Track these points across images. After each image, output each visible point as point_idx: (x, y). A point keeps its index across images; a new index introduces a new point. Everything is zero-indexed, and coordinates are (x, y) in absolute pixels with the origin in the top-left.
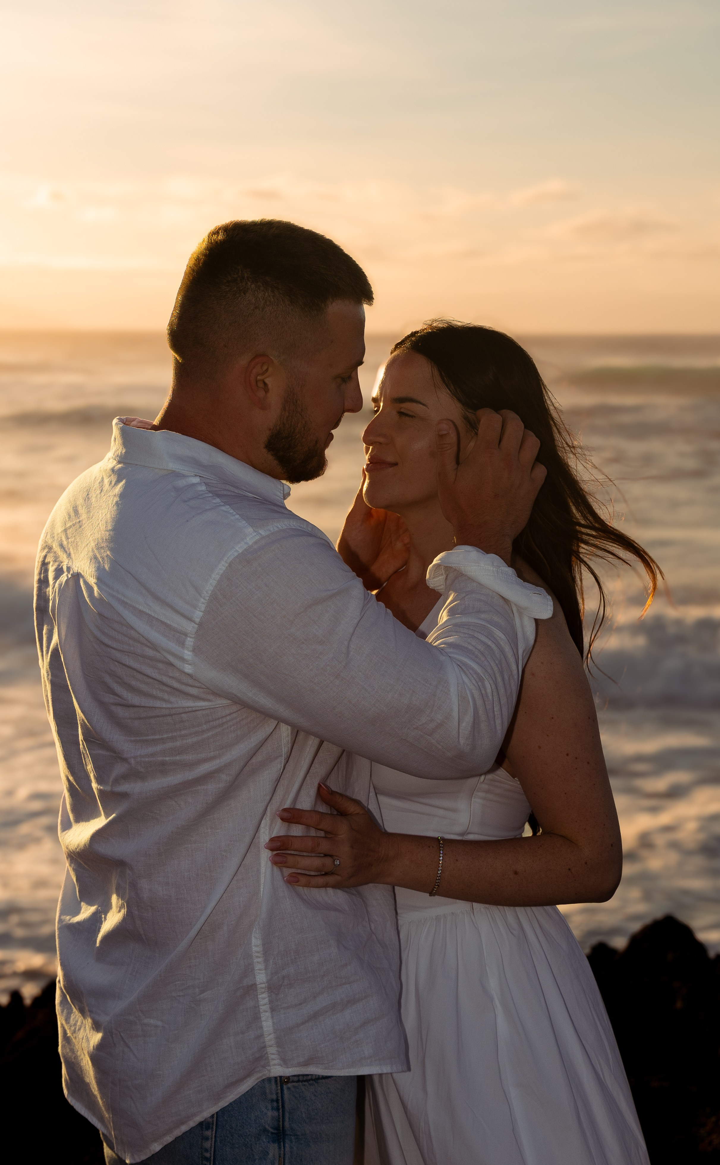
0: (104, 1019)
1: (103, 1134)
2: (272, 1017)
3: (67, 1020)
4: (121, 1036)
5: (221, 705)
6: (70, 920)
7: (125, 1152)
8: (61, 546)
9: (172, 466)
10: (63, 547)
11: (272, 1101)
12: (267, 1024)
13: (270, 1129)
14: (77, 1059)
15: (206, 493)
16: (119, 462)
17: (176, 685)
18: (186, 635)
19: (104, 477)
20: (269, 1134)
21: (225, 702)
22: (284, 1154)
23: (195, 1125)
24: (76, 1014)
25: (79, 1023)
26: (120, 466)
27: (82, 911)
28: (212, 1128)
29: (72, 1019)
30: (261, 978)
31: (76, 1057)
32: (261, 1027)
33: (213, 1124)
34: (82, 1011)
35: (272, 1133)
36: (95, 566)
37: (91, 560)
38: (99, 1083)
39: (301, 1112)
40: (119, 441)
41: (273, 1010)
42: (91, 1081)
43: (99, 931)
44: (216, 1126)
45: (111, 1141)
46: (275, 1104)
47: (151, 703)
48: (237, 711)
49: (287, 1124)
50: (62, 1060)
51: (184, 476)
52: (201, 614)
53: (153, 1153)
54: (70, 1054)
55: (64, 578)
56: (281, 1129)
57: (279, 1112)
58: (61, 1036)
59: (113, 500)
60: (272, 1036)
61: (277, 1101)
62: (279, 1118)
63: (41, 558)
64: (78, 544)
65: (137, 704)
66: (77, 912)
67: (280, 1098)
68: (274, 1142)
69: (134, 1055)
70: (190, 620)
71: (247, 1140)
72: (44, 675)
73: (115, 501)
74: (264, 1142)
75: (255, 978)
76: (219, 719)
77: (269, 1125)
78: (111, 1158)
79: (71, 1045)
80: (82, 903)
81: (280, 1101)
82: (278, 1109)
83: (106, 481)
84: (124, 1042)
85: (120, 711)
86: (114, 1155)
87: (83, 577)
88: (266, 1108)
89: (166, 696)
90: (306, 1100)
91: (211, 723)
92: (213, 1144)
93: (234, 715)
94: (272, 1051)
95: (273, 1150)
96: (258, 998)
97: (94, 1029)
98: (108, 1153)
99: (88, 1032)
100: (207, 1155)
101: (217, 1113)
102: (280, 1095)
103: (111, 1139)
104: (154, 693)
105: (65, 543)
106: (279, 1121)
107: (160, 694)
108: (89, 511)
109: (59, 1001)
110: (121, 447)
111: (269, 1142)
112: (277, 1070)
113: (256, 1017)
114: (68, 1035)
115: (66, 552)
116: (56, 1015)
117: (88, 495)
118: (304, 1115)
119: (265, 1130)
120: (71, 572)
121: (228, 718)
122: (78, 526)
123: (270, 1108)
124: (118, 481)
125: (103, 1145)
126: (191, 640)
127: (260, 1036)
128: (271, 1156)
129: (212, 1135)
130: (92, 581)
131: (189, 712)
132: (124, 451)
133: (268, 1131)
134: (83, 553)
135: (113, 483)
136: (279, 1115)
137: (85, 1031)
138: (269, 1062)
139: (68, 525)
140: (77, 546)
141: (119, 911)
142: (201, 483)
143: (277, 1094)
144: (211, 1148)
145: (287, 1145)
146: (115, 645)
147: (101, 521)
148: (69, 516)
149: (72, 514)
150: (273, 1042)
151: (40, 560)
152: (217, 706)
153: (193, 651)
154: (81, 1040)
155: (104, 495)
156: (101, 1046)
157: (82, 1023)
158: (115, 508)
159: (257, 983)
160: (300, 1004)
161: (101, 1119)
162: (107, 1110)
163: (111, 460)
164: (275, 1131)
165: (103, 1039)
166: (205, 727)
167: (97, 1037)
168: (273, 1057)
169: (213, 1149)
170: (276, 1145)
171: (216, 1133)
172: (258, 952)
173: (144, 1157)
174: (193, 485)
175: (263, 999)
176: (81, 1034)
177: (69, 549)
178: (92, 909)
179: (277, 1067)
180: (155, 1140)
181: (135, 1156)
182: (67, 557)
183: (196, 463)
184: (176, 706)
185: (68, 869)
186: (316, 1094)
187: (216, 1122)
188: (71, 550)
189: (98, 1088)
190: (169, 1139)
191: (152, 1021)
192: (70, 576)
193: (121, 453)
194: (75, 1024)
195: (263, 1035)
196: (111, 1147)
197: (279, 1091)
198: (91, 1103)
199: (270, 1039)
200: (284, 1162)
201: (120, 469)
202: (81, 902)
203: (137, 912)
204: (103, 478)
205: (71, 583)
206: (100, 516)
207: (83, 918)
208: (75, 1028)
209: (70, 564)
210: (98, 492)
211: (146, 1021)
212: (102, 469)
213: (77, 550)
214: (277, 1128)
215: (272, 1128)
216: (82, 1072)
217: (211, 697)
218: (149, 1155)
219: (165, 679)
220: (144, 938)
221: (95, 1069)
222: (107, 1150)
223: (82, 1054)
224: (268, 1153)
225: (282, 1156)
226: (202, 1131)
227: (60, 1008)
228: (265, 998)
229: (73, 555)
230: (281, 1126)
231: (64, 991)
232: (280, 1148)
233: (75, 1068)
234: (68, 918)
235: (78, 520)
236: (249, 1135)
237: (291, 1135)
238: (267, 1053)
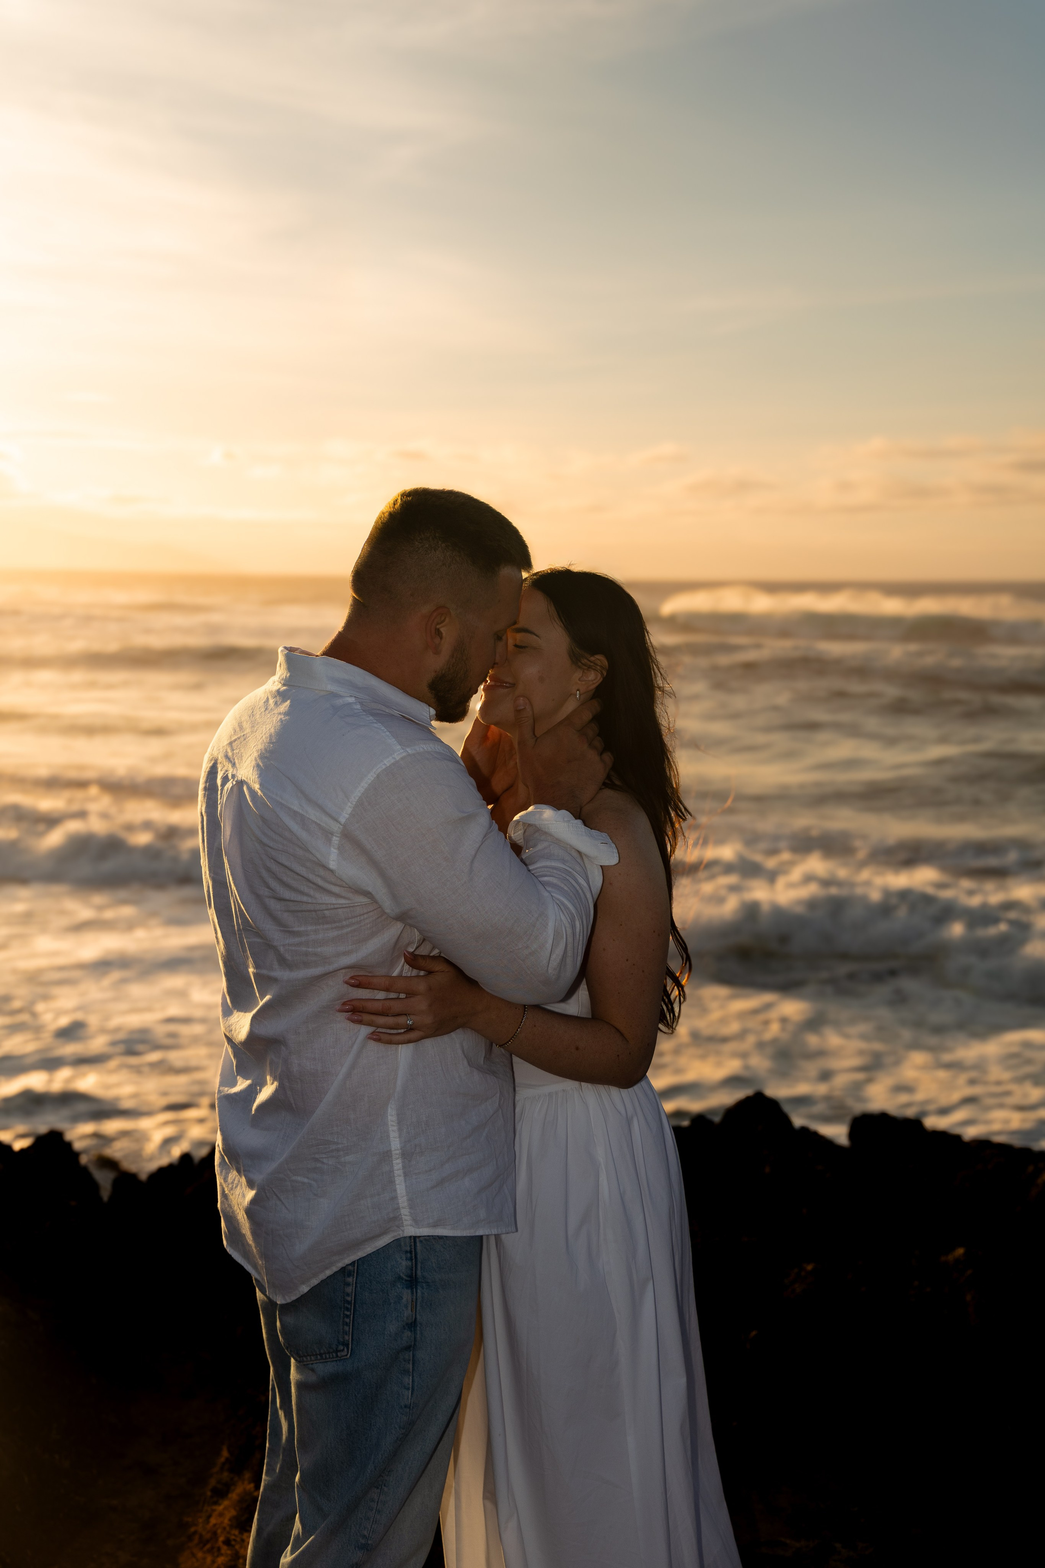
0: (258, 1178)
1: (256, 1280)
2: (405, 1181)
3: (225, 1180)
4: (273, 1191)
5: (359, 904)
6: (228, 1091)
7: (276, 1295)
8: (227, 757)
9: (331, 687)
10: (228, 757)
11: (406, 1252)
12: (401, 1188)
13: (404, 1277)
14: (234, 1213)
15: (361, 712)
16: (284, 685)
17: (320, 882)
18: (332, 834)
19: (270, 697)
20: (404, 1281)
21: (363, 901)
22: (416, 1299)
23: (337, 1270)
24: (233, 1174)
25: (236, 1182)
26: (285, 688)
27: (238, 1084)
28: (353, 1275)
29: (229, 1178)
30: (395, 1144)
31: (233, 1212)
32: (395, 1190)
33: (354, 1272)
34: (239, 1171)
35: (406, 1280)
36: (257, 774)
37: (254, 767)
38: (254, 1233)
39: (432, 1262)
40: (284, 666)
41: (406, 1175)
42: (246, 1232)
43: (254, 1101)
44: (357, 1274)
45: (263, 1286)
46: (409, 1255)
47: (299, 898)
48: (373, 910)
49: (419, 1273)
50: (221, 1215)
51: (341, 696)
52: (347, 816)
53: (302, 1293)
54: (228, 1209)
55: (229, 785)
56: (414, 1277)
57: (412, 1262)
58: (220, 1194)
59: (277, 718)
60: (405, 1198)
61: (411, 1252)
62: (412, 1267)
63: (208, 768)
64: (242, 755)
65: (288, 898)
66: (234, 1084)
67: (413, 1250)
68: (407, 1288)
69: (286, 1207)
70: (336, 820)
71: (384, 1286)
72: (205, 872)
73: (279, 718)
74: (398, 1288)
75: (390, 1144)
76: (357, 917)
77: (403, 1273)
78: (263, 1302)
79: (228, 1202)
80: (238, 1077)
81: (413, 1253)
82: (411, 1259)
83: (271, 701)
84: (276, 1195)
85: (273, 905)
86: (266, 1299)
87: (247, 783)
88: (401, 1258)
89: (312, 893)
90: (436, 1252)
91: (350, 920)
92: (354, 1290)
93: (371, 914)
94: (405, 1212)
95: (407, 1295)
96: (392, 1164)
97: (249, 1187)
98: (260, 1297)
99: (244, 1189)
100: (349, 1299)
101: (358, 1260)
102: (413, 1247)
103: (263, 1284)
104: (302, 889)
105: (230, 754)
106: (412, 1270)
107: (306, 890)
108: (253, 726)
109: (218, 1163)
110: (286, 672)
111: (403, 1288)
112: (410, 1231)
113: (391, 1182)
114: (226, 1192)
115: (231, 762)
116: (216, 1175)
117: (253, 712)
118: (434, 1265)
119: (400, 1278)
120: (236, 779)
121: (365, 916)
122: (242, 739)
123: (404, 1259)
124: (284, 701)
125: (255, 1290)
126: (337, 839)
127: (394, 1198)
128: (404, 1300)
129: (353, 1281)
130: (256, 787)
131: (331, 909)
132: (288, 675)
133: (402, 1279)
134: (246, 763)
135: (279, 703)
136: (412, 1265)
137: (242, 1189)
138: (403, 1223)
139: (233, 739)
140: (242, 756)
141: (273, 1083)
142: (356, 702)
143: (411, 1246)
144: (352, 1293)
145: (419, 1291)
146: (271, 844)
147: (265, 734)
148: (235, 731)
149: (238, 729)
150: (406, 1204)
151: (207, 770)
152: (356, 904)
153: (339, 849)
154: (237, 1196)
155: (269, 713)
156: (253, 1201)
157: (239, 1181)
158: (279, 724)
159: (393, 1149)
160: (430, 1171)
161: (255, 1267)
162: (261, 1258)
163: (277, 683)
164: (409, 1279)
165: (256, 1195)
166: (344, 923)
167: (251, 1194)
168: (406, 1218)
169: (354, 1293)
170: (409, 1291)
171: (356, 1280)
172: (393, 1121)
173: (294, 1298)
174: (350, 704)
175: (398, 1164)
176: (238, 1191)
177: (234, 759)
178: (249, 1082)
179: (410, 1227)
180: (303, 1283)
181: (286, 1297)
182: (232, 767)
183: (352, 685)
184: (320, 901)
185: (226, 1046)
186: (445, 1246)
187: (357, 1270)
188: (236, 761)
189: (253, 1238)
190: (315, 1282)
191: (299, 1178)
192: (234, 783)
193: (286, 677)
194: (233, 1183)
195: (397, 1197)
196: (263, 1291)
197: (413, 1244)
198: (247, 1254)
199: (403, 1201)
200: (416, 1306)
201: (285, 691)
202: (237, 1075)
203: (288, 1084)
204: (268, 699)
205: (235, 789)
206: (264, 730)
207: (240, 1089)
208: (233, 1186)
209: (235, 772)
210: (263, 710)
211: (294, 1178)
212: (267, 690)
213: (242, 760)
214: (410, 1276)
215: (407, 1276)
216: (238, 1224)
217: (350, 895)
218: (298, 1296)
219: (311, 877)
220: (294, 1106)
221: (250, 1221)
222: (259, 1295)
223: (238, 1209)
224: (402, 1297)
225: (414, 1300)
226: (345, 1277)
227: (219, 1169)
228: (399, 1164)
229: (237, 765)
230: (414, 1275)
231: (223, 1153)
232: (412, 1293)
233: (232, 1220)
234: (226, 1089)
235: (243, 734)
236: (385, 1282)
237: (422, 1282)
238: (401, 1214)
